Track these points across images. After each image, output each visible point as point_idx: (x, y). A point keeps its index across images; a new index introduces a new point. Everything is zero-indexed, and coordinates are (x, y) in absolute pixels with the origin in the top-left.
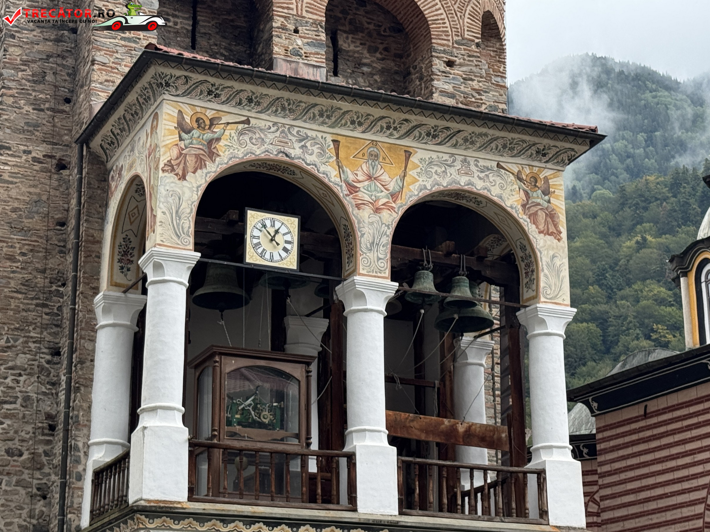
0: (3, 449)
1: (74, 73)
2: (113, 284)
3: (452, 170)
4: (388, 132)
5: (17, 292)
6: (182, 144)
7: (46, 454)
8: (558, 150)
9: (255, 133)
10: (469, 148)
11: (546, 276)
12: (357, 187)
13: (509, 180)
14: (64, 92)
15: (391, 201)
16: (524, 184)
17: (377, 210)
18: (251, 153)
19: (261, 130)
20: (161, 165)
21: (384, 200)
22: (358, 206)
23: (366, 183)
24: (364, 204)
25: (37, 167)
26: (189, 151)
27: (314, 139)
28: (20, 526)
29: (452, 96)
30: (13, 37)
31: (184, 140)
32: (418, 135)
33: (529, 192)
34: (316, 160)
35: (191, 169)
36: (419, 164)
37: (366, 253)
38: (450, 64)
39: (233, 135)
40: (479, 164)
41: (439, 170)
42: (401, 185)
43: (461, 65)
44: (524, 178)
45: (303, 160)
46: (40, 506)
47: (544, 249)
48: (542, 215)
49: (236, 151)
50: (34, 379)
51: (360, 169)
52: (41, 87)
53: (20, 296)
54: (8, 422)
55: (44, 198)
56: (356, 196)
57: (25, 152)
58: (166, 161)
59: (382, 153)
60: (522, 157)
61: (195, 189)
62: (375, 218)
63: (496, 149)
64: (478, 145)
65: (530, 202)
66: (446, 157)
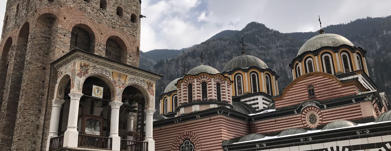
0: (26, 132)
1: (49, 48)
2: (57, 97)
3: (134, 80)
4: (123, 71)
5: (32, 96)
6: (81, 70)
7: (36, 134)
8: (155, 78)
9: (96, 69)
10: (138, 76)
11: (151, 103)
12: (116, 82)
13: (145, 83)
14: (46, 52)
15: (123, 86)
16: (148, 84)
17: (120, 87)
18: (95, 73)
19: (98, 68)
21: (121, 85)
22: (116, 86)
23: (118, 81)
25: (39, 68)
27: (108, 71)
28: (29, 150)
29: (130, 63)
30: (35, 38)
32: (129, 72)
33: (149, 86)
34: (108, 76)
35: (82, 75)
36: (128, 78)
37: (117, 96)
38: (130, 56)
39: (92, 69)
40: (140, 80)
41: (132, 80)
42: (125, 83)
43: (133, 57)
45: (106, 76)
46: (34, 145)
47: (151, 97)
48: (151, 91)
49: (92, 72)
50: (34, 116)
51: (117, 78)
52: (41, 50)
53: (33, 97)
54: (27, 126)
55: (40, 75)
56: (116, 84)
57: (36, 65)
58: (77, 73)
59: (121, 76)
60: (148, 79)
61: (83, 80)
62: (119, 89)
63: (143, 77)
64: (140, 76)
65: (149, 88)
66: (134, 77)
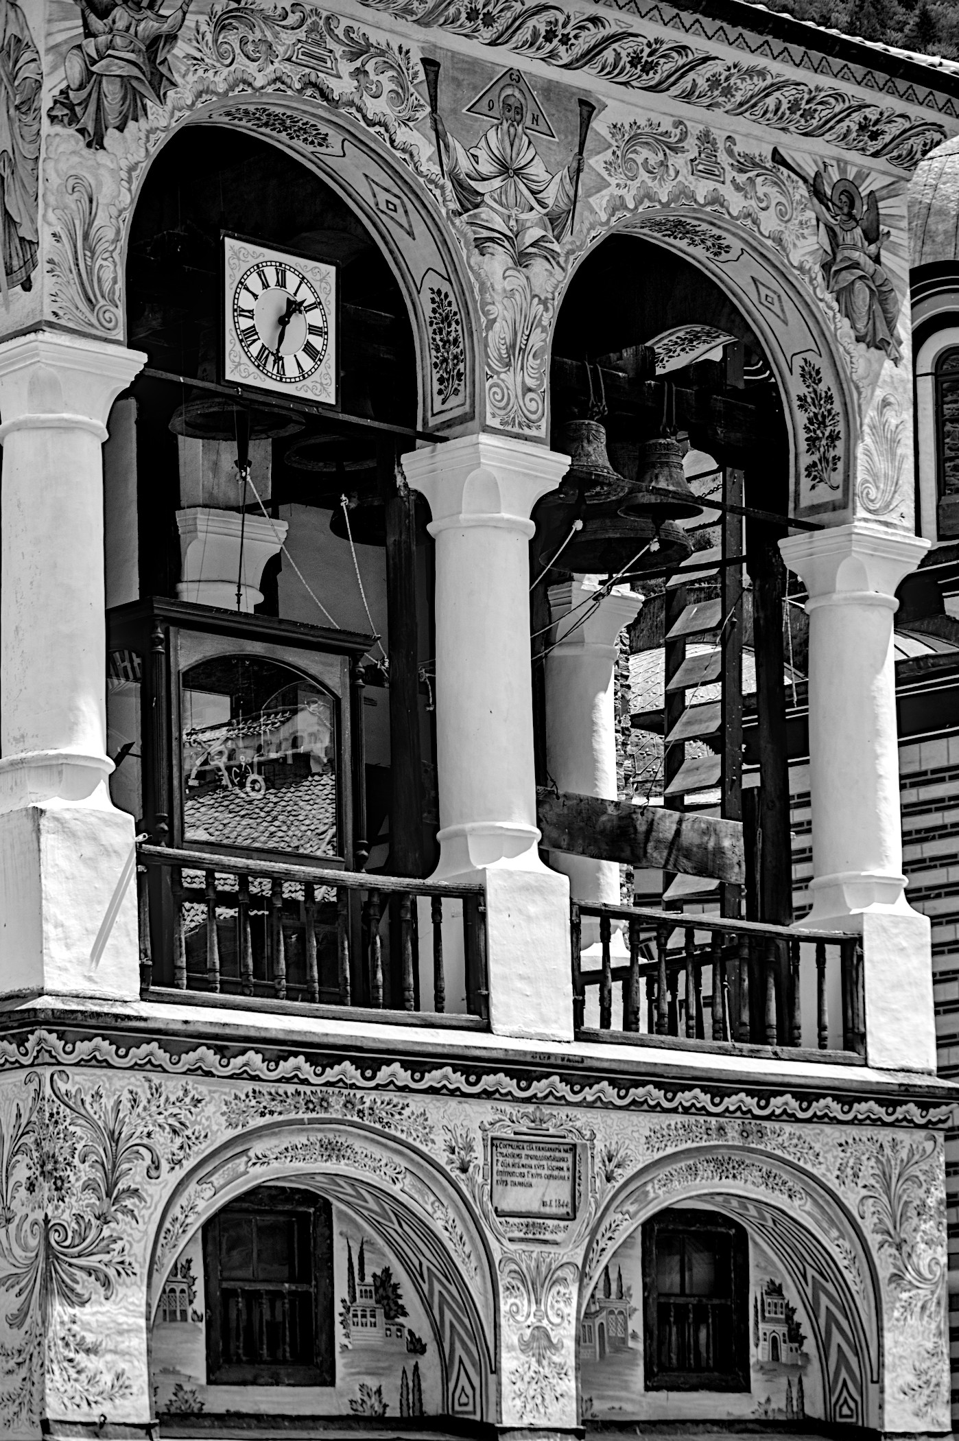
3: (678, 161)
4: (549, 47)
6: (90, 46)
8: (908, 125)
9: (252, 27)
10: (717, 105)
11: (868, 453)
12: (479, 194)
13: (798, 197)
15: (550, 235)
16: (828, 209)
17: (522, 259)
18: (245, 82)
19: (266, 18)
20: (45, 101)
21: (534, 233)
22: (480, 245)
23: (497, 183)
24: (491, 239)
26: (108, 66)
27: (382, 53)
31: (95, 36)
32: (611, 60)
33: (837, 229)
34: (387, 111)
35: (112, 118)
36: (609, 137)
37: (498, 373)
39: (204, 28)
40: (736, 149)
41: (654, 159)
42: (572, 194)
44: (829, 192)
45: (359, 110)
47: (866, 382)
48: (862, 295)
49: (211, 73)
51: (483, 143)
56: (475, 216)
58: (56, 92)
59: (531, 104)
60: (827, 137)
61: (124, 175)
62: (517, 280)
63: (776, 113)
64: (739, 98)
65: (839, 257)
66: (667, 125)
